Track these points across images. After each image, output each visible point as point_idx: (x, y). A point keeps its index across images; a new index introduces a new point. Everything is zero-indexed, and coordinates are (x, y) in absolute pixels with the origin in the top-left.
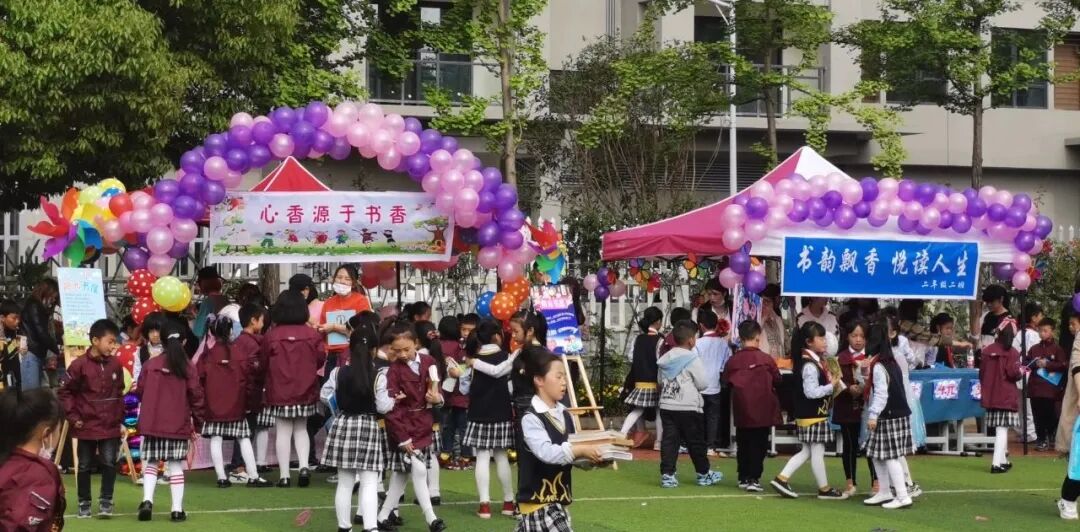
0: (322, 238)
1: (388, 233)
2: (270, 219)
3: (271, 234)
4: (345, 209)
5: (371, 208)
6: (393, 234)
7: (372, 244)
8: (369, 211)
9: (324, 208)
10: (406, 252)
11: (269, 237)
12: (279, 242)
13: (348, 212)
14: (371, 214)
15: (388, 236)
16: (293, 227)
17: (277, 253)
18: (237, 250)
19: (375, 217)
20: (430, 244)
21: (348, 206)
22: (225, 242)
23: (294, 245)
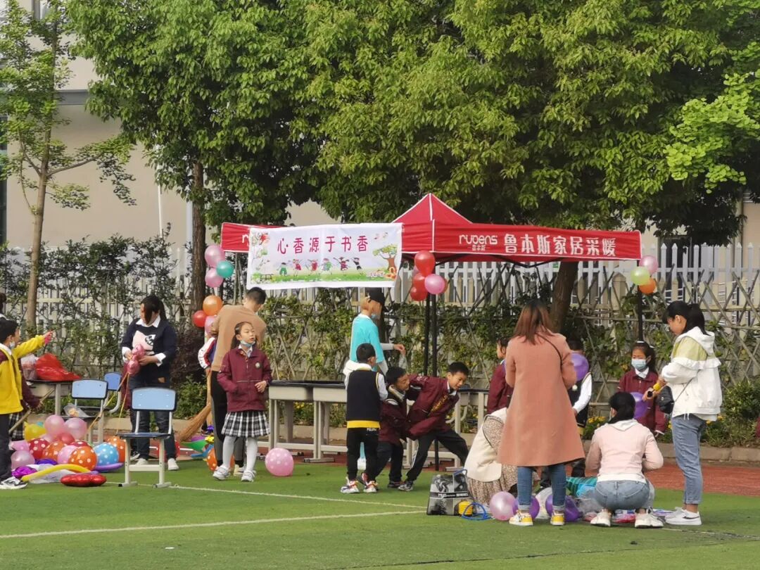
0: (315, 266)
1: (356, 261)
2: (283, 251)
3: (284, 264)
4: (329, 240)
5: (345, 238)
6: (360, 262)
7: (345, 271)
8: (344, 241)
9: (316, 239)
10: (370, 279)
11: (284, 266)
12: (291, 270)
13: (331, 243)
14: (345, 243)
15: (357, 263)
16: (298, 256)
17: (289, 280)
18: (266, 279)
19: (348, 246)
20: (386, 271)
21: (330, 237)
22: (259, 272)
23: (300, 273)
